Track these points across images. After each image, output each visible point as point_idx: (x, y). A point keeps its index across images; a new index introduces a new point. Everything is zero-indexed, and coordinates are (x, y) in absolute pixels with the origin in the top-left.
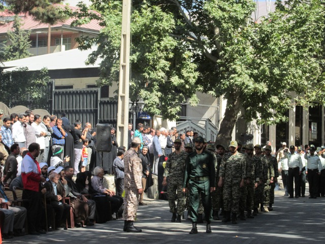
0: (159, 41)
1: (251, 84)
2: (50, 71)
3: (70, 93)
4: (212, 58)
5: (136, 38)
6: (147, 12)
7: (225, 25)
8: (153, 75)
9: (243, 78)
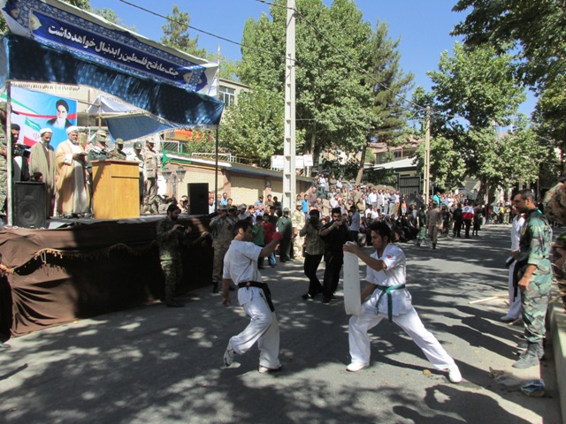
1: (494, 173)
2: (396, 168)
3: (408, 178)
4: (474, 160)
5: (433, 152)
6: (439, 140)
7: (480, 144)
8: (442, 170)
9: (489, 169)
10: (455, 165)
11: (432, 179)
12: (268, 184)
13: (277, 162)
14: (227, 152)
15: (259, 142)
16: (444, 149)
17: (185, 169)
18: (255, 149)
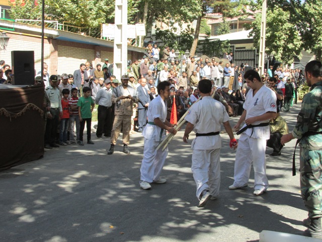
0: (282, 26)
2: (231, 41)
3: (244, 51)
4: (310, 33)
5: (269, 24)
6: (276, 12)
7: (316, 17)
8: (278, 43)
10: (291, 38)
11: (268, 53)
12: (98, 54)
13: (108, 31)
14: (53, 19)
15: (91, 9)
16: (280, 21)
17: (8, 36)
18: (85, 16)
